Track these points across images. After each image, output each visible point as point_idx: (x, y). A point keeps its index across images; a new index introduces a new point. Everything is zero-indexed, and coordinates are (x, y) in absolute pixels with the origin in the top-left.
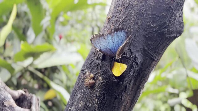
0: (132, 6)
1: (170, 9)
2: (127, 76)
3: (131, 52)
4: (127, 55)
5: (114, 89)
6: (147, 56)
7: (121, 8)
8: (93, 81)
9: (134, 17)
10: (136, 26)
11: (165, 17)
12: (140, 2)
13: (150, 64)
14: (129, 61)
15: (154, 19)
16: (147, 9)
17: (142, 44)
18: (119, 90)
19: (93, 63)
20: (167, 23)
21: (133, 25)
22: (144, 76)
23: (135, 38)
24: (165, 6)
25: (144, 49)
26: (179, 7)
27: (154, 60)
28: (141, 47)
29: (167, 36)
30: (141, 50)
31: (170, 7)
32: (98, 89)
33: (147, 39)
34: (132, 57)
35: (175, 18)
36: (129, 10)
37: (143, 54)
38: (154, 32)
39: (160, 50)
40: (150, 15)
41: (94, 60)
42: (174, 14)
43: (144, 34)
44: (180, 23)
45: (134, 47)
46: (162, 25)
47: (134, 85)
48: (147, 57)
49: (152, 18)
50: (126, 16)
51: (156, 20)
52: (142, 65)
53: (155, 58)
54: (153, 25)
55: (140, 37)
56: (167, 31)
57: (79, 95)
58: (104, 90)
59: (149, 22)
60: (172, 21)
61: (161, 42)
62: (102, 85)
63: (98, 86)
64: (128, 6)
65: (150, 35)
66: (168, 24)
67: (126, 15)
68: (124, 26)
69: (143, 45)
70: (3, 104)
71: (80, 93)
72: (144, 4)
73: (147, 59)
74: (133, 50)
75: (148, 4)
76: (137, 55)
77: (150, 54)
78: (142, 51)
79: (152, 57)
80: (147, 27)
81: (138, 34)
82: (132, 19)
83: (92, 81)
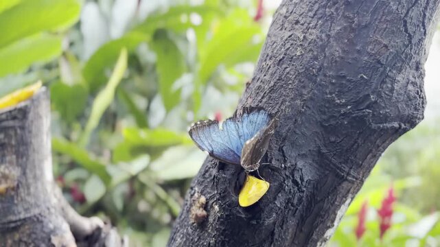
0: (292, 58)
1: (379, 66)
2: (267, 209)
3: (284, 156)
4: (271, 162)
5: (243, 234)
6: (327, 168)
7: (269, 62)
8: (205, 213)
9: (293, 82)
10: (298, 102)
11: (367, 83)
12: (308, 50)
13: (335, 188)
14: (277, 176)
15: (341, 87)
16: (325, 65)
17: (315, 141)
18: (257, 239)
19: (207, 174)
20: (372, 97)
21: (292, 99)
22: (322, 213)
23: (296, 127)
24: (366, 58)
25: (319, 152)
26: (403, 61)
27: (343, 179)
28: (312, 147)
29: (374, 126)
30: (312, 155)
31: (379, 62)
32: (212, 230)
33: (328, 129)
34: (285, 168)
35: (392, 85)
36: (284, 66)
37: (317, 163)
38: (342, 115)
39: (358, 156)
40: (333, 77)
41: (210, 168)
42: (390, 77)
43: (319, 120)
44: (408, 97)
45: (293, 147)
46: (361, 100)
47: (298, 232)
48: (328, 170)
49: (337, 85)
50: (279, 80)
51: (346, 89)
52: (315, 188)
53: (348, 174)
54: (339, 99)
55: (307, 125)
56: (373, 115)
57: (179, 239)
58: (222, 234)
59: (331, 93)
60: (386, 94)
61: (360, 139)
62: (218, 223)
63: (212, 224)
64: (283, 58)
65: (333, 122)
66: (373, 100)
67: (277, 78)
68: (272, 100)
69: (318, 142)
70: (50, 240)
71: (182, 236)
72: (317, 55)
73: (326, 176)
74: (291, 153)
75: (327, 54)
76: (300, 164)
77: (335, 165)
78: (314, 155)
79: (338, 171)
80: (327, 105)
81: (303, 118)
82: (290, 86)
83: (201, 212)
